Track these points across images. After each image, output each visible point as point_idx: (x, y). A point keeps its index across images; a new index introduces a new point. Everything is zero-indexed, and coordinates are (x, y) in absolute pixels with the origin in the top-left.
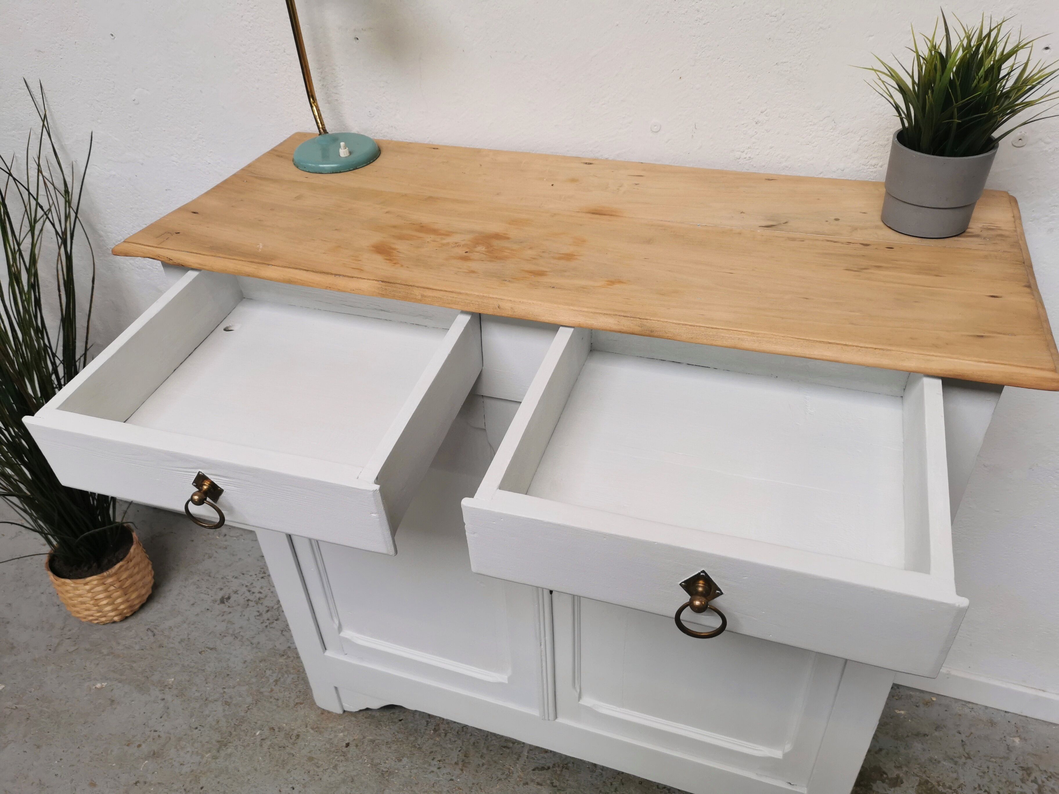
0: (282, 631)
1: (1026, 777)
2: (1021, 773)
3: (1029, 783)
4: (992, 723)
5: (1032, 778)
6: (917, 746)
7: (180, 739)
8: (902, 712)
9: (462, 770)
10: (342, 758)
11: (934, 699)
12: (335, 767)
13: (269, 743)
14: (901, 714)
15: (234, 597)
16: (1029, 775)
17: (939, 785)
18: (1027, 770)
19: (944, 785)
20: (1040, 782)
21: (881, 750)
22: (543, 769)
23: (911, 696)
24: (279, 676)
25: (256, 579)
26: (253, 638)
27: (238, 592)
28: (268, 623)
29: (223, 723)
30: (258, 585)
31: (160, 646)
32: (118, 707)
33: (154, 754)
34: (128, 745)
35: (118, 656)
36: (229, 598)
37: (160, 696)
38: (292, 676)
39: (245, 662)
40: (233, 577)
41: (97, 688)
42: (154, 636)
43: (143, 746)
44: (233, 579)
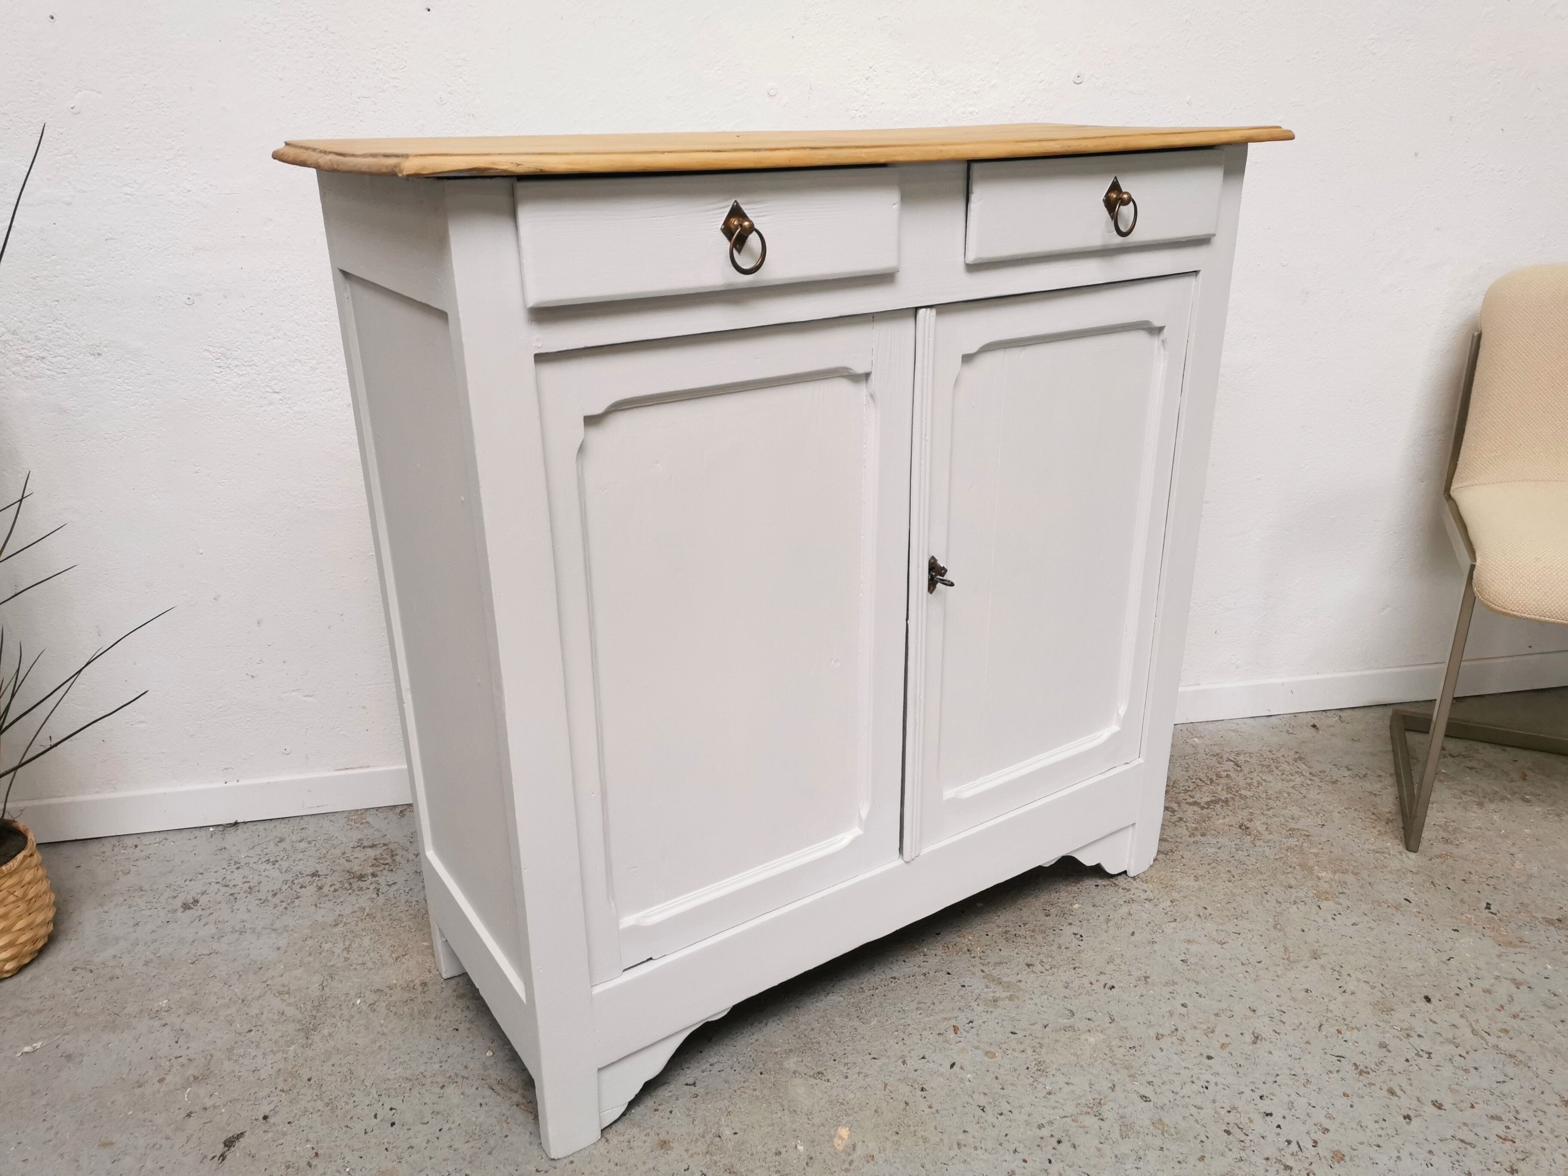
0: (316, 905)
1: (1220, 760)
2: (1215, 758)
3: (1225, 763)
5: (1225, 758)
7: (230, 1050)
13: (384, 1004)
15: (203, 900)
16: (1221, 758)
18: (1219, 756)
20: (1233, 760)
24: (348, 943)
25: (229, 872)
26: (272, 925)
27: (207, 892)
28: (284, 905)
29: (291, 1011)
30: (237, 877)
31: (111, 979)
32: (85, 1058)
33: (195, 1078)
34: (140, 1086)
35: (39, 1011)
36: (196, 902)
37: (157, 1023)
38: (369, 937)
39: (278, 949)
40: (186, 881)
41: (27, 1053)
42: (91, 971)
43: (169, 1078)
44: (187, 883)
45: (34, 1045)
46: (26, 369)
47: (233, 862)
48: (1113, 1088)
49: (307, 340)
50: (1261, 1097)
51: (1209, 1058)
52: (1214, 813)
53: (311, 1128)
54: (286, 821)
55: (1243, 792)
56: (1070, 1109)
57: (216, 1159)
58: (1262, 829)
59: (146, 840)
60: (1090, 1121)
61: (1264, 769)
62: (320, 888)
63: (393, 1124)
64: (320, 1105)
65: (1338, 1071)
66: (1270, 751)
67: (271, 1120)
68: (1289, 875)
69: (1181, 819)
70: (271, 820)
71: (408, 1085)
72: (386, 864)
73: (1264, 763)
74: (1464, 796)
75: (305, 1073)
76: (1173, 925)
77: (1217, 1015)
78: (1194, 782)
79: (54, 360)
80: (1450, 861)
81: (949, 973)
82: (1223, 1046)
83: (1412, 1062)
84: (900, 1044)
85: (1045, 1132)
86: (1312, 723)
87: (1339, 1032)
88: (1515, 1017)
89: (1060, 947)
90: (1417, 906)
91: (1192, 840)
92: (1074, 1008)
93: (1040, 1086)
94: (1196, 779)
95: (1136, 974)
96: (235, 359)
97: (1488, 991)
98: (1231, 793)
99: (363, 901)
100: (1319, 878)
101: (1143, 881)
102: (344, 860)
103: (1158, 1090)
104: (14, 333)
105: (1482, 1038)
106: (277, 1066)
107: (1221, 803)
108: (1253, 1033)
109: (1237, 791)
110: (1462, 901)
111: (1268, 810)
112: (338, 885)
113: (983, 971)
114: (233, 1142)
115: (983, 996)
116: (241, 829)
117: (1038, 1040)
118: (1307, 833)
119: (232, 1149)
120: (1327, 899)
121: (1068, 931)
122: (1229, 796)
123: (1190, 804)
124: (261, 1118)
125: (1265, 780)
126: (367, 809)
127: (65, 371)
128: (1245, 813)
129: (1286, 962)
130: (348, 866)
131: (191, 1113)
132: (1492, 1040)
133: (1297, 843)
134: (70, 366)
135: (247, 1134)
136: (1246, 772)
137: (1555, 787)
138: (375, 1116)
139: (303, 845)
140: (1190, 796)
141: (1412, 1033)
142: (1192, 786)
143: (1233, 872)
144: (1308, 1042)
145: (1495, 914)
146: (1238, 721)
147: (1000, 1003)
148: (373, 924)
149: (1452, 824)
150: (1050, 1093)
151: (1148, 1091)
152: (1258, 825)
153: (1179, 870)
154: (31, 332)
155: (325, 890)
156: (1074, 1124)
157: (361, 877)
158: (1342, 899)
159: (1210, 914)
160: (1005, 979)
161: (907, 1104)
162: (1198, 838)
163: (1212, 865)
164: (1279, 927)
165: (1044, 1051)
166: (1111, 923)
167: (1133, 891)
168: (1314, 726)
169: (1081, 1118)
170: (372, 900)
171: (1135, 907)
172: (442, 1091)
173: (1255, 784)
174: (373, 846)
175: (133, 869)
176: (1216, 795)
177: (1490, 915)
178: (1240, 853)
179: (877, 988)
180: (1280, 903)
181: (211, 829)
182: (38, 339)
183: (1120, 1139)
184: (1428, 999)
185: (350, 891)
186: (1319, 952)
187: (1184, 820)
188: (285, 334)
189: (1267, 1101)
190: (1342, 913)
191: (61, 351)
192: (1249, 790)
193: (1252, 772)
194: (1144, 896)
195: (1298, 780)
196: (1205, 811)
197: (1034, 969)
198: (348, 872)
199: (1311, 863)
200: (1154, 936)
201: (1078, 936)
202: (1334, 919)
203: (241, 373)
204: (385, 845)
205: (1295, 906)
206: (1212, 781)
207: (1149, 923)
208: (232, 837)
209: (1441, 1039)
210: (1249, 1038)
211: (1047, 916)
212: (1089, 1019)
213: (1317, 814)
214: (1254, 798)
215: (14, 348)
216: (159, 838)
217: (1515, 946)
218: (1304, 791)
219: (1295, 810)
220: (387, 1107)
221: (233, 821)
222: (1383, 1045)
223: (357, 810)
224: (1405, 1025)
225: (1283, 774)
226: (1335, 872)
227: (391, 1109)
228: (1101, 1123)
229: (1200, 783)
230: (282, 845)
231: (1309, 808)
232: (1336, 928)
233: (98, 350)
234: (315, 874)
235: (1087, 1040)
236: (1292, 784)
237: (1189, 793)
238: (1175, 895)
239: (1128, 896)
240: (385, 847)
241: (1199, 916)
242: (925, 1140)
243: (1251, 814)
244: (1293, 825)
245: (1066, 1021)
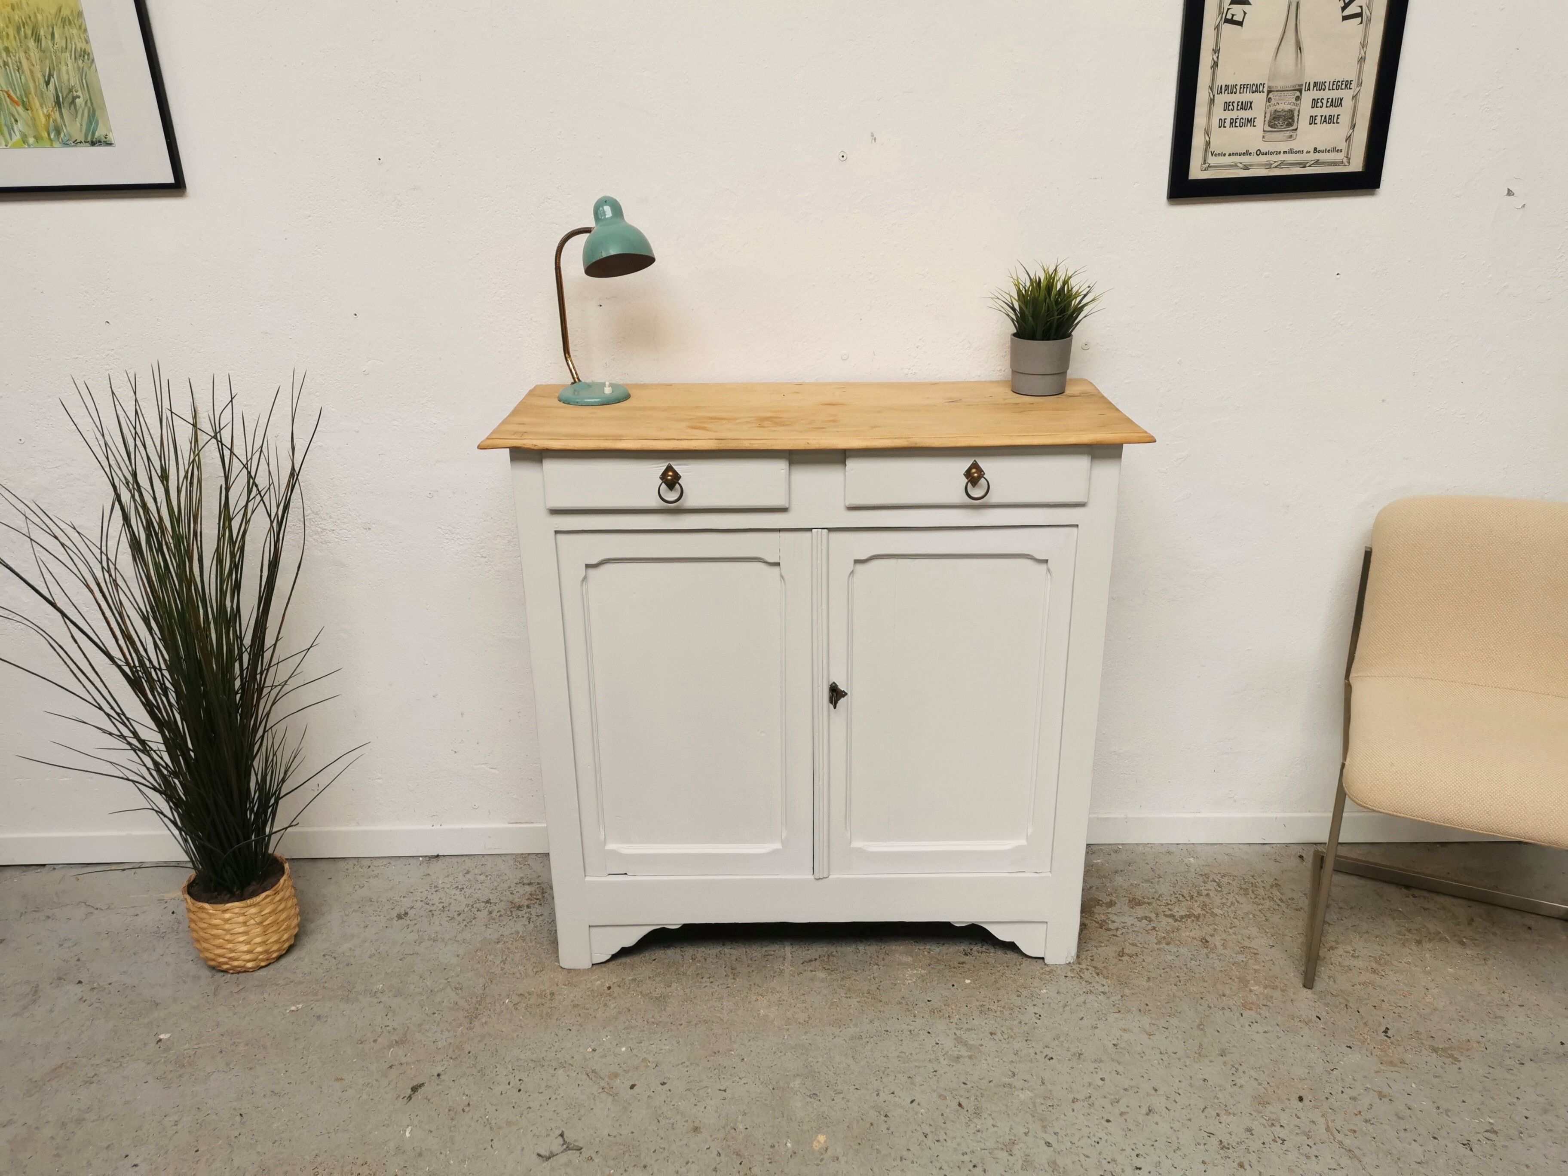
0: (486, 925)
1: (1206, 880)
2: (1202, 878)
3: (1209, 883)
4: (1169, 853)
5: (1211, 879)
6: (1119, 880)
7: (420, 1025)
8: (1099, 861)
9: (734, 979)
10: (609, 998)
11: (1121, 847)
12: (606, 1005)
13: (524, 1005)
14: (1098, 863)
15: (412, 913)
16: (1208, 878)
17: (1144, 899)
18: (1206, 876)
19: (1148, 898)
20: (1217, 880)
21: (1091, 887)
22: (811, 961)
23: (1102, 850)
24: (504, 957)
25: (430, 893)
26: (456, 937)
27: (415, 907)
28: (465, 923)
29: (462, 1003)
30: (435, 897)
31: (347, 965)
32: (329, 1019)
33: (397, 1042)
34: (361, 1043)
35: (301, 983)
36: (406, 914)
37: (375, 1000)
38: (519, 954)
39: (458, 956)
40: (401, 897)
41: (293, 1011)
42: (335, 958)
43: (380, 1040)
44: (402, 899)
45: (298, 1006)
46: (322, 537)
47: (433, 886)
48: (1026, 1134)
49: (507, 523)
50: (1137, 1155)
51: (1108, 1121)
52: (1184, 926)
53: (467, 1086)
54: (472, 857)
55: (1216, 910)
56: (990, 1144)
57: (406, 1098)
58: (1219, 944)
59: (376, 863)
60: (1003, 1155)
61: (1242, 892)
62: (490, 913)
63: (520, 1090)
64: (474, 1071)
65: (1205, 1144)
66: (1253, 876)
67: (442, 1077)
68: (1227, 986)
69: (1154, 928)
70: (462, 855)
71: (532, 1065)
72: (538, 899)
73: (1243, 886)
74: (1407, 933)
75: (467, 1048)
76: (1117, 1015)
77: (1126, 1090)
78: (1177, 897)
79: (340, 532)
80: (1370, 989)
81: (929, 1033)
82: (1122, 1114)
83: (1267, 1145)
84: (879, 1081)
85: (966, 1158)
86: (1299, 854)
87: (1218, 1115)
88: (1366, 1121)
89: (1020, 1022)
90: (1325, 1023)
91: (1158, 946)
92: (1016, 1071)
93: (972, 1125)
94: (1180, 894)
95: (1073, 1050)
96: (458, 533)
97: (1354, 1099)
98: (1204, 910)
99: (519, 926)
100: (1251, 991)
101: (1104, 978)
102: (509, 893)
103: (1060, 1139)
104: (317, 514)
105: (1332, 1134)
106: (449, 1041)
107: (1193, 918)
108: (1149, 1106)
109: (1210, 909)
110: (1366, 1024)
111: (1231, 928)
112: (503, 912)
113: (955, 1034)
114: (417, 1089)
115: (950, 1053)
116: (441, 860)
117: (982, 1091)
118: (1256, 952)
119: (416, 1093)
120: (1251, 1009)
121: (1031, 1010)
122: (1201, 912)
123: (1166, 916)
124: (436, 1075)
125: (1238, 902)
126: (529, 854)
127: (346, 539)
128: (1210, 929)
129: (1197, 1055)
130: (511, 897)
131: (392, 1065)
132: (1339, 1137)
133: (1244, 960)
134: (350, 536)
135: (425, 1085)
136: (1224, 893)
137: (1495, 934)
138: (509, 1084)
139: (483, 877)
140: (1169, 909)
141: (1276, 1124)
142: (1174, 900)
143: (1181, 978)
144: (1190, 1120)
145: (1390, 1038)
146: (1234, 846)
147: (961, 1060)
148: (523, 944)
149: (1386, 957)
150: (979, 1131)
151: (1052, 1139)
152: (1217, 941)
153: (1137, 971)
154: (327, 514)
155: (494, 915)
156: (989, 1155)
157: (519, 908)
158: (1264, 1012)
159: (1149, 1010)
160: (971, 1042)
161: (872, 1124)
162: (1163, 945)
163: (1165, 970)
164: (1202, 1027)
165: (983, 1099)
166: (1067, 1008)
167: (1094, 984)
168: (1301, 857)
169: (996, 1152)
170: (525, 925)
171: (1091, 997)
172: (555, 1072)
173: (1228, 904)
174: (530, 884)
175: (366, 884)
176: (1191, 910)
177: (1386, 1038)
178: (1193, 962)
179: (872, 1037)
180: (1210, 1007)
181: (421, 859)
182: (331, 517)
183: (1020, 1170)
184: (1301, 1099)
185: (511, 918)
186: (1226, 1051)
187: (1157, 929)
188: (492, 518)
189: (1141, 1159)
190: (1259, 1021)
191: (344, 526)
192: (1221, 909)
193: (1229, 893)
194: (1101, 989)
195: (1268, 903)
196: (1176, 924)
197: (995, 1037)
198: (511, 902)
199: (1249, 977)
200: (1098, 1022)
201: (1038, 1016)
202: (1250, 1026)
203: (461, 543)
204: (538, 884)
205: (1221, 1013)
206: (1192, 897)
207: (1098, 1011)
208: (436, 866)
209: (1298, 1131)
210: (1144, 1110)
211: (1018, 996)
212: (1025, 1081)
213: (1272, 935)
214: (1223, 917)
215: (316, 523)
216: (385, 862)
217: (1395, 1066)
218: (1268, 915)
219: (1254, 931)
220: (517, 1078)
221: (436, 854)
222: (1249, 1130)
223: (522, 854)
224: (1273, 1116)
225: (1256, 897)
226: (1266, 987)
227: (520, 1080)
228: (1010, 1158)
229: (1181, 898)
230: (468, 876)
231: (1267, 930)
232: (1249, 1033)
233: (369, 526)
234: (488, 902)
235: (1018, 1095)
236: (1260, 907)
237: (1170, 907)
238: (1126, 991)
239: (1089, 987)
240: (538, 886)
241: (1140, 1010)
242: (878, 1151)
243: (1215, 930)
244: (1247, 943)
245: (1007, 1079)
